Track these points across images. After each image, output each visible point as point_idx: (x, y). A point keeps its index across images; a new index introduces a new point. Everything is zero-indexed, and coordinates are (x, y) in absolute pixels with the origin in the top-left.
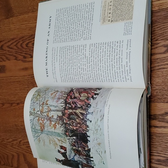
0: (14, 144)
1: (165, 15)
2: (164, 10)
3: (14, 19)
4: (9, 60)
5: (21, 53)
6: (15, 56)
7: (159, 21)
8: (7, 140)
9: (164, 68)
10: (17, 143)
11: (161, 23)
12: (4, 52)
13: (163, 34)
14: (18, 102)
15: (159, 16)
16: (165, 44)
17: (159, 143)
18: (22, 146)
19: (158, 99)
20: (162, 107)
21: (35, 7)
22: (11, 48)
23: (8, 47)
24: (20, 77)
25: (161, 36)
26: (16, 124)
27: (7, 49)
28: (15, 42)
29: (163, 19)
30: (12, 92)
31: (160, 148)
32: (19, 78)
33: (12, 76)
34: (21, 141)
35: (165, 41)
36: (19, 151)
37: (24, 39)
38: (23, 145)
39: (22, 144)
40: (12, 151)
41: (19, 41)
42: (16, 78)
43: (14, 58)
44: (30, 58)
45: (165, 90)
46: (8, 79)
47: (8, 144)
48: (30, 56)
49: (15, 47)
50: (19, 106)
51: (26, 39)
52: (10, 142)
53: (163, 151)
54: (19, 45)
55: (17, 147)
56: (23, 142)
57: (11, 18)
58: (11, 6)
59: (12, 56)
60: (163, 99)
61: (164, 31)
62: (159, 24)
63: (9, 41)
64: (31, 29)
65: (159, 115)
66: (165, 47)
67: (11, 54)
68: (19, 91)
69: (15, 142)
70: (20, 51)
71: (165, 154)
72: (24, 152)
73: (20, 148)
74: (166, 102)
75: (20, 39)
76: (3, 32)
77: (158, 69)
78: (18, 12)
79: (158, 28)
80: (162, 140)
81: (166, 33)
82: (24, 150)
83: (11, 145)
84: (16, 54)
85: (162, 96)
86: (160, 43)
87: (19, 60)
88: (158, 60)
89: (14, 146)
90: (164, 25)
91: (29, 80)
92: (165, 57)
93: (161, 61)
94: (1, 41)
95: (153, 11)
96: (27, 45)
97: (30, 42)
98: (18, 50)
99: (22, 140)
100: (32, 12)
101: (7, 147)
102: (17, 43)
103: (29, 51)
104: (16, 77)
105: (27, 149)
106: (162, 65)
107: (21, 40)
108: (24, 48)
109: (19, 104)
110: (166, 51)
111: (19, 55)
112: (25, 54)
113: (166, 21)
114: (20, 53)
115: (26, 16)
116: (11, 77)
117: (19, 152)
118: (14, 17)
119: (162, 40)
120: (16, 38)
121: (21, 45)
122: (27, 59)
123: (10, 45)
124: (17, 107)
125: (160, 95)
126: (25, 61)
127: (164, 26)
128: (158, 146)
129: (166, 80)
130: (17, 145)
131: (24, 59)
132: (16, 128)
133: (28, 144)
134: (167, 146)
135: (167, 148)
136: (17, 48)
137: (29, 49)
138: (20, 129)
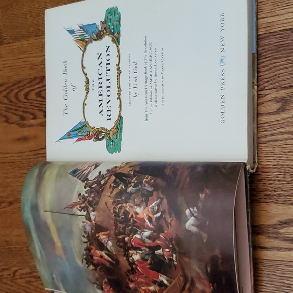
0: (4, 277)
1: (277, 44)
2: (275, 34)
3: (2, 49)
5: (16, 110)
6: (5, 116)
9: (276, 141)
10: (9, 275)
11: (269, 58)
13: (274, 79)
14: (10, 199)
15: (266, 45)
16: (276, 98)
17: (269, 277)
18: (19, 281)
19: (267, 197)
20: (274, 213)
21: (40, 28)
24: (15, 155)
25: (270, 83)
26: (8, 240)
28: (5, 90)
31: (270, 287)
32: (13, 156)
34: (16, 271)
35: (277, 91)
36: (13, 289)
37: (21, 84)
38: (21, 278)
39: (18, 277)
41: (13, 88)
42: (8, 155)
43: (4, 119)
44: (33, 119)
45: (279, 181)
48: (31, 116)
49: (5, 100)
50: (12, 207)
51: (25, 85)
54: (12, 96)
55: (9, 283)
56: (20, 272)
60: (276, 197)
61: (275, 73)
62: (267, 61)
64: (34, 67)
65: (269, 225)
66: (278, 102)
68: (12, 180)
69: (5, 273)
70: (14, 107)
73: (15, 283)
74: (282, 203)
75: (13, 86)
77: (265, 143)
78: (9, 36)
79: (264, 66)
80: (276, 273)
81: (279, 77)
82: (23, 288)
84: (7, 111)
85: (274, 191)
86: (268, 95)
87: (13, 123)
88: (266, 125)
89: (4, 281)
90: (276, 63)
91: (30, 160)
92: (278, 121)
93: (271, 127)
96: (26, 96)
97: (33, 90)
98: (11, 105)
99: (19, 269)
100: (36, 36)
102: (9, 93)
103: (31, 107)
104: (7, 153)
105: (28, 286)
107: (15, 87)
108: (21, 102)
109: (13, 204)
110: (280, 109)
111: (13, 113)
112: (23, 111)
113: (279, 54)
114: (13, 111)
115: (25, 43)
118: (3, 46)
119: (272, 89)
120: (6, 83)
121: (16, 96)
122: (27, 122)
124: (9, 208)
125: (270, 189)
126: (23, 126)
128: (267, 284)
129: (281, 162)
130: (9, 279)
131: (21, 122)
132: (7, 247)
133: (29, 277)
134: (284, 283)
135: (285, 287)
136: (7, 102)
137: (30, 103)
138: (15, 249)
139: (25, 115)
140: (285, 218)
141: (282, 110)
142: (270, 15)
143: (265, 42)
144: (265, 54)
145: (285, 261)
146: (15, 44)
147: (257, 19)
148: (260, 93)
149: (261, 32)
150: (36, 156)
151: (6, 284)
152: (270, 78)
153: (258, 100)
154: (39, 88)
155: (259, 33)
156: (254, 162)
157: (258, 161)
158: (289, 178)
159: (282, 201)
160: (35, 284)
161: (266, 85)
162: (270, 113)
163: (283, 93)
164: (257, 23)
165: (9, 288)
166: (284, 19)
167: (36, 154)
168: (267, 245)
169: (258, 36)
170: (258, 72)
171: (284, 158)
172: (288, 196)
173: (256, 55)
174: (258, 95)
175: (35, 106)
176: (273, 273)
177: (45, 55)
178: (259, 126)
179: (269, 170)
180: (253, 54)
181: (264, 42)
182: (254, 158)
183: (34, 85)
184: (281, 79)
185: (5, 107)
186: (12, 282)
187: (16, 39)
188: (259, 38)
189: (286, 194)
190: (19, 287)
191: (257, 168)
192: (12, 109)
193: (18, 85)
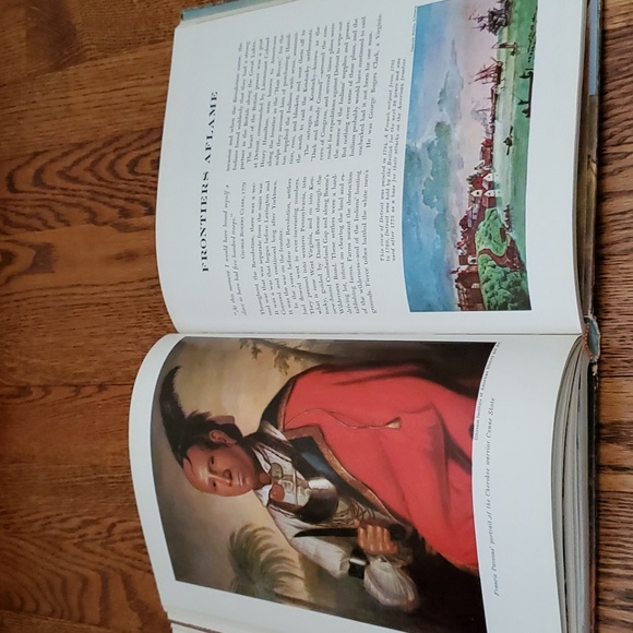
0: (89, 537)
3: (83, 71)
4: (69, 225)
5: (111, 196)
6: (89, 210)
7: (629, 70)
8: (64, 521)
10: (100, 533)
12: (49, 194)
14: (102, 379)
15: (628, 51)
18: (120, 545)
19: (628, 365)
21: (161, 25)
22: (75, 180)
23: (61, 173)
24: (110, 289)
26: (97, 462)
27: (60, 182)
28: (87, 156)
30: (78, 344)
32: (106, 292)
33: (79, 285)
34: (113, 525)
36: (107, 562)
37: (122, 143)
38: (123, 540)
39: (117, 537)
40: (79, 565)
41: (104, 151)
42: (95, 290)
43: (87, 216)
44: (146, 214)
46: (65, 295)
47: (66, 538)
48: (143, 209)
49: (89, 177)
50: (105, 394)
51: (130, 144)
52: (72, 530)
54: (102, 168)
55: (99, 549)
56: (120, 528)
57: (72, 69)
58: (73, 21)
59: (76, 211)
62: (630, 83)
63: (65, 155)
64: (147, 107)
65: (631, 423)
67: (74, 200)
68: (104, 340)
69: (91, 531)
70: (106, 191)
72: (125, 568)
73: (113, 550)
75: (109, 143)
76: (45, 117)
77: (627, 252)
78: (97, 44)
82: (127, 560)
83: (75, 541)
84: (93, 199)
87: (105, 224)
88: (627, 216)
89: (89, 545)
91: (143, 298)
94: (36, 154)
95: (609, 31)
96: (133, 165)
97: (145, 155)
98: (102, 186)
99: (120, 522)
100: (151, 43)
101: (61, 550)
102: (97, 162)
103: (142, 189)
104: (93, 285)
107: (110, 149)
108: (121, 179)
109: (106, 389)
111: (104, 203)
112: (126, 199)
114: (107, 199)
115: (128, 57)
116: (72, 286)
117: (109, 566)
118: (84, 65)
120: (90, 142)
121: (111, 167)
122: (134, 221)
123: (70, 168)
124: (97, 398)
126: (125, 229)
130: (99, 542)
131: (123, 220)
132: (94, 477)
136: (94, 180)
137: (139, 180)
138: (111, 480)
144: (626, 68)
146: (105, 61)
149: (618, 23)
151: (92, 552)
154: (157, 150)
161: (627, 132)
165: (98, 559)
168: (628, 463)
181: (624, 43)
183: (148, 145)
185: (88, 191)
186: (105, 548)
187: (110, 50)
190: (118, 557)
192: (104, 194)
193: (116, 145)
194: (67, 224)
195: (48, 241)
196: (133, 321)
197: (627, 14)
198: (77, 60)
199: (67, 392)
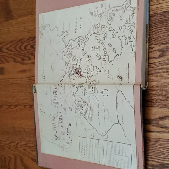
0: (11, 146)
1: (160, 20)
2: (159, 14)
3: (13, 22)
5: (20, 55)
6: (14, 58)
7: (154, 25)
8: (5, 142)
9: (158, 73)
10: (14, 145)
11: (155, 27)
12: (3, 54)
13: (158, 39)
14: (16, 104)
15: (154, 20)
16: (159, 49)
17: (153, 148)
18: (20, 149)
19: (152, 103)
20: (156, 112)
22: (10, 50)
23: (7, 49)
24: (19, 80)
25: (156, 41)
26: (14, 126)
27: (6, 51)
28: (14, 44)
29: (157, 24)
31: (153, 153)
32: (17, 80)
33: (10, 79)
34: (18, 143)
35: (159, 45)
37: (23, 41)
38: (20, 147)
40: (9, 154)
41: (18, 43)
42: (15, 80)
43: (13, 60)
45: (159, 95)
46: (7, 81)
47: (5, 146)
48: (28, 59)
49: (14, 50)
50: (17, 108)
51: (25, 41)
52: (7, 144)
53: (157, 156)
54: (17, 48)
55: (14, 149)
57: (10, 21)
58: (11, 8)
59: (11, 58)
60: (157, 104)
61: (159, 36)
62: (155, 29)
63: (8, 43)
64: (30, 31)
65: (153, 119)
66: (160, 51)
67: (10, 56)
68: (16, 93)
69: (12, 144)
71: (159, 159)
72: (21, 155)
73: (18, 150)
74: (160, 107)
76: (3, 34)
78: (17, 15)
79: (153, 32)
80: (156, 145)
81: (161, 38)
82: (21, 153)
83: (8, 147)
84: (15, 56)
85: (157, 100)
86: (154, 47)
87: (18, 62)
88: (153, 64)
89: (11, 148)
91: (27, 82)
92: (159, 62)
93: (155, 65)
95: (151, 14)
96: (25, 47)
97: (29, 44)
100: (31, 15)
101: (4, 149)
102: (16, 46)
103: (28, 53)
104: (14, 79)
105: (24, 151)
106: (156, 70)
107: (20, 42)
108: (22, 50)
110: (160, 55)
112: (23, 56)
113: (161, 25)
114: (18, 56)
115: (25, 18)
116: (9, 79)
117: (16, 154)
119: (157, 44)
120: (15, 40)
121: (20, 47)
122: (25, 62)
123: (9, 47)
124: (15, 109)
125: (154, 99)
126: (23, 64)
127: (158, 31)
128: (152, 151)
129: (160, 85)
131: (22, 61)
132: (13, 130)
133: (25, 147)
134: (161, 151)
135: (161, 153)
136: (16, 51)
137: (27, 51)
138: (18, 131)
139: (25, 58)
140: (162, 115)
141: (162, 56)
142: (157, 3)
143: (154, 18)
144: (153, 25)
145: (161, 139)
146: (19, 19)
147: (150, 6)
148: (150, 46)
149: (152, 13)
150: (30, 81)
151: (12, 150)
152: (156, 38)
153: (149, 50)
154: (32, 43)
155: (150, 14)
156: (146, 84)
157: (148, 84)
158: (164, 93)
159: (160, 106)
160: (28, 150)
161: (153, 42)
162: (155, 58)
163: (162, 47)
164: (150, 8)
165: (14, 152)
166: (164, 6)
167: (30, 79)
168: (152, 130)
169: (149, 15)
170: (149, 35)
171: (162, 82)
172: (164, 103)
173: (148, 25)
174: (149, 47)
175: (30, 53)
176: (155, 145)
177: (35, 25)
178: (149, 64)
179: (154, 89)
180: (147, 25)
182: (146, 82)
183: (30, 42)
184: (161, 39)
185: (14, 53)
186: (16, 149)
187: (21, 16)
188: (150, 16)
189: (163, 102)
190: (19, 152)
191: (147, 88)
192: (18, 54)
193: (21, 41)
194: (8, 62)
195: (3, 66)
196: (24, 88)
197: (154, 10)
198: (12, 19)
199: (7, 107)
